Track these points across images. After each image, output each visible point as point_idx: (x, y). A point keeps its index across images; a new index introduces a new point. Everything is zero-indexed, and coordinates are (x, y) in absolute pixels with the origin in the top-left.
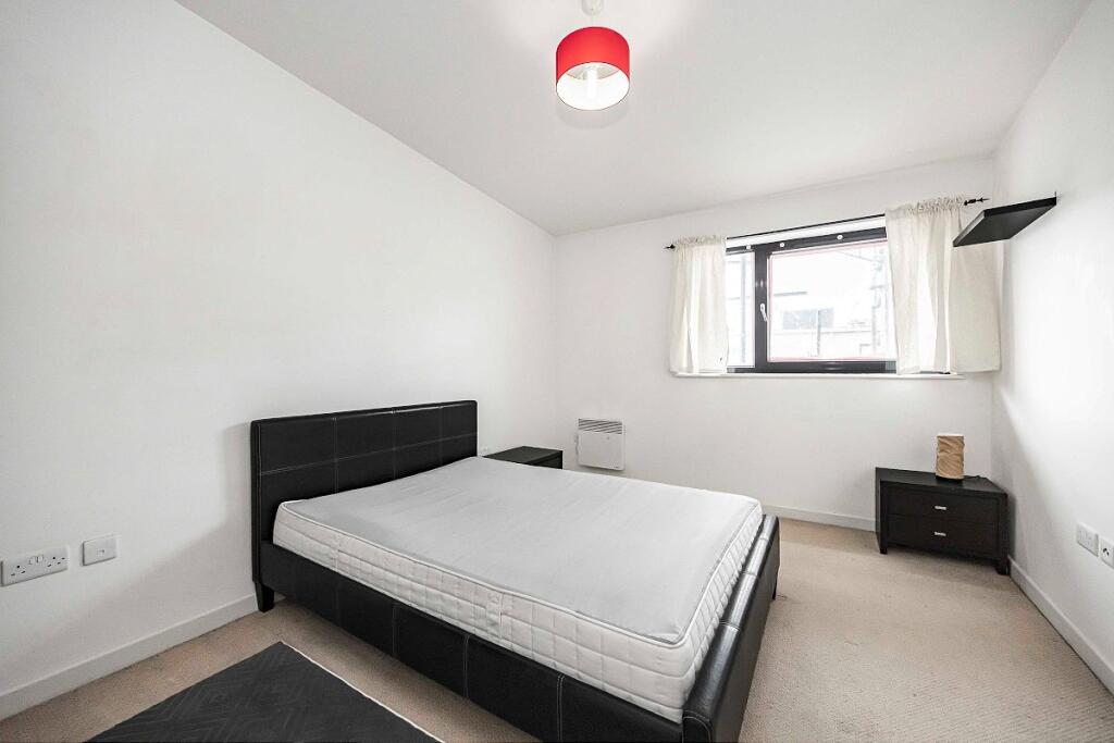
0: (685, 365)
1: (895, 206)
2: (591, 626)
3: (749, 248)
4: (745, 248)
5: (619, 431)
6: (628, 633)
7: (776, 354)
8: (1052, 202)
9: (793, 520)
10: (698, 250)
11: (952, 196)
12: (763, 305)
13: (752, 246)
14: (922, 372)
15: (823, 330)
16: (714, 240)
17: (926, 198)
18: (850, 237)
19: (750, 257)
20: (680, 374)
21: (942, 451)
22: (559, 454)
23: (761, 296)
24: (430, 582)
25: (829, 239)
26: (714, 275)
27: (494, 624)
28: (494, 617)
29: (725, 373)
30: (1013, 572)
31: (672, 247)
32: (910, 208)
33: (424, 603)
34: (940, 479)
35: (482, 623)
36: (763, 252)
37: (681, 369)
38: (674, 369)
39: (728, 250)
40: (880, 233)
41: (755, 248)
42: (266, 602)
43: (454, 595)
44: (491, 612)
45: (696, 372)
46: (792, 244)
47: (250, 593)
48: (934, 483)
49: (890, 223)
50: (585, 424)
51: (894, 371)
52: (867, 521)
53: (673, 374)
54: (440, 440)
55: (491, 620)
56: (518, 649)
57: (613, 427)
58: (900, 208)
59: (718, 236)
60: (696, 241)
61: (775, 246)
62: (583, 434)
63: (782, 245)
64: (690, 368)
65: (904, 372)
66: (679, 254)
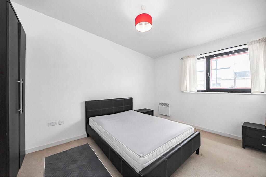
0: (185, 90)
2: (128, 150)
3: (204, 57)
5: (168, 106)
6: (133, 153)
9: (216, 134)
10: (189, 59)
12: (208, 73)
13: (205, 57)
14: (261, 93)
15: (217, 79)
16: (193, 56)
18: (236, 52)
19: (205, 60)
20: (184, 92)
22: (153, 111)
23: (208, 70)
25: (230, 53)
26: (193, 66)
27: (114, 146)
29: (197, 92)
31: (182, 59)
35: (112, 145)
36: (208, 58)
37: (184, 91)
38: (182, 91)
39: (197, 58)
40: (246, 50)
42: (88, 136)
43: (109, 139)
44: (114, 143)
45: (189, 92)
46: (217, 55)
47: (85, 133)
49: (249, 46)
50: (161, 104)
51: (250, 92)
52: (239, 137)
53: (182, 92)
54: (124, 106)
59: (194, 55)
60: (188, 57)
61: (212, 56)
62: (160, 106)
63: (214, 56)
64: (186, 90)
65: (254, 92)
66: (184, 60)
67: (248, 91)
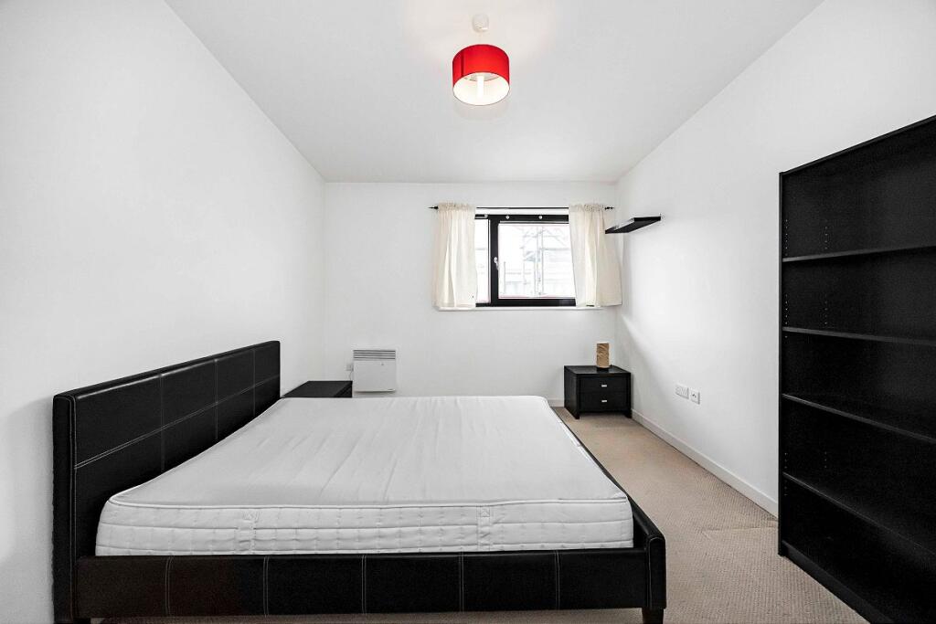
0: (446, 301)
1: (574, 205)
3: (487, 216)
4: (483, 215)
5: (393, 357)
7: (504, 293)
8: (658, 219)
10: (456, 214)
11: (600, 203)
12: (495, 258)
13: (489, 215)
14: (588, 306)
16: (467, 207)
17: (587, 202)
19: (487, 222)
20: (442, 308)
21: (600, 352)
22: (350, 385)
24: (405, 521)
25: (534, 218)
27: (485, 535)
28: (486, 529)
29: (474, 307)
30: (633, 416)
31: (436, 208)
32: (580, 206)
33: (398, 545)
34: (599, 369)
35: (472, 539)
36: (495, 221)
37: (444, 305)
38: (438, 304)
39: (477, 215)
40: (565, 218)
41: (490, 217)
43: (438, 525)
44: (482, 526)
45: (455, 307)
46: (515, 218)
48: (595, 372)
49: (571, 213)
50: (360, 354)
51: (574, 305)
52: (559, 401)
53: (436, 308)
54: (254, 387)
55: (482, 533)
56: (507, 548)
57: (389, 354)
58: (576, 206)
59: (471, 205)
60: (455, 206)
61: (503, 218)
62: (357, 364)
63: (508, 217)
64: (451, 304)
65: (580, 306)
66: (441, 214)
67: (571, 303)
